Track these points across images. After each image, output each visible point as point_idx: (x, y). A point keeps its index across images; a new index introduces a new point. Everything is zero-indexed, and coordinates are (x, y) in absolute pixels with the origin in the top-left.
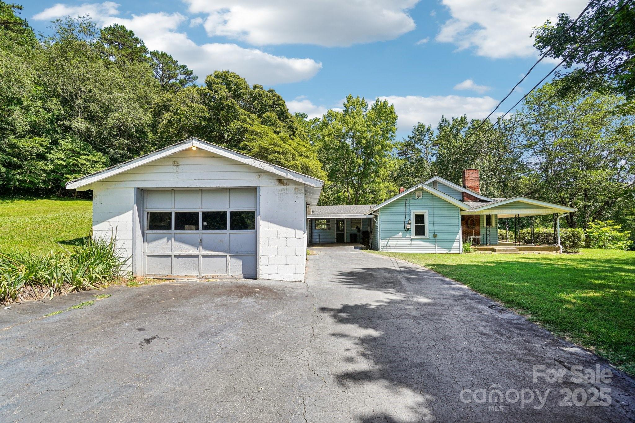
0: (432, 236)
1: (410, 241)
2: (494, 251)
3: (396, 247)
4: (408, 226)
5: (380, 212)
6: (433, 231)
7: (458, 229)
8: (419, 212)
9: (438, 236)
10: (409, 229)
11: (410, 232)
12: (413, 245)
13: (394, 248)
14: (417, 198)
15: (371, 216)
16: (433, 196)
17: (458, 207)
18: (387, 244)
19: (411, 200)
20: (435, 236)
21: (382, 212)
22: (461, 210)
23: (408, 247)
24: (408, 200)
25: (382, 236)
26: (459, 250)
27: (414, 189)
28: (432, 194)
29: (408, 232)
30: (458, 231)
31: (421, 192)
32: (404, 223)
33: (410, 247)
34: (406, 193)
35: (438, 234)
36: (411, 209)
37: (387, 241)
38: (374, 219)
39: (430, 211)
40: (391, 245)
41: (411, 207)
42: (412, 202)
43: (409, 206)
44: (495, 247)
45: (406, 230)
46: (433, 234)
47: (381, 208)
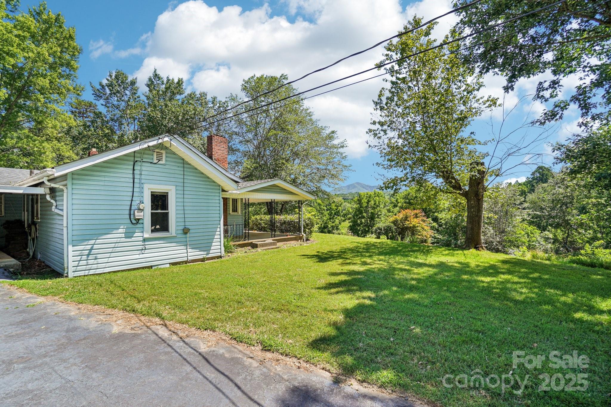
0: (181, 232)
1: (141, 243)
2: (254, 246)
3: (111, 260)
4: (138, 215)
5: (69, 182)
6: (183, 224)
7: (218, 219)
8: (160, 188)
9: (191, 231)
10: (139, 219)
11: (141, 226)
12: (147, 251)
13: (106, 260)
14: (155, 161)
15: (39, 191)
16: (184, 163)
17: (219, 186)
18: (88, 255)
19: (144, 164)
20: (186, 231)
21: (75, 182)
22: (223, 191)
23: (137, 256)
24: (139, 163)
25: (75, 238)
26: (219, 250)
27: (155, 143)
28: (183, 159)
29: (138, 226)
30: (218, 222)
31: (163, 152)
32: (128, 208)
33: (142, 256)
34: (137, 148)
35: (190, 227)
36: (143, 181)
37: (89, 247)
38: (48, 198)
39: (178, 188)
40: (99, 256)
41: (143, 177)
42: (146, 167)
43: (141, 174)
44: (254, 241)
45: (134, 222)
46: (182, 228)
47: (73, 173)
